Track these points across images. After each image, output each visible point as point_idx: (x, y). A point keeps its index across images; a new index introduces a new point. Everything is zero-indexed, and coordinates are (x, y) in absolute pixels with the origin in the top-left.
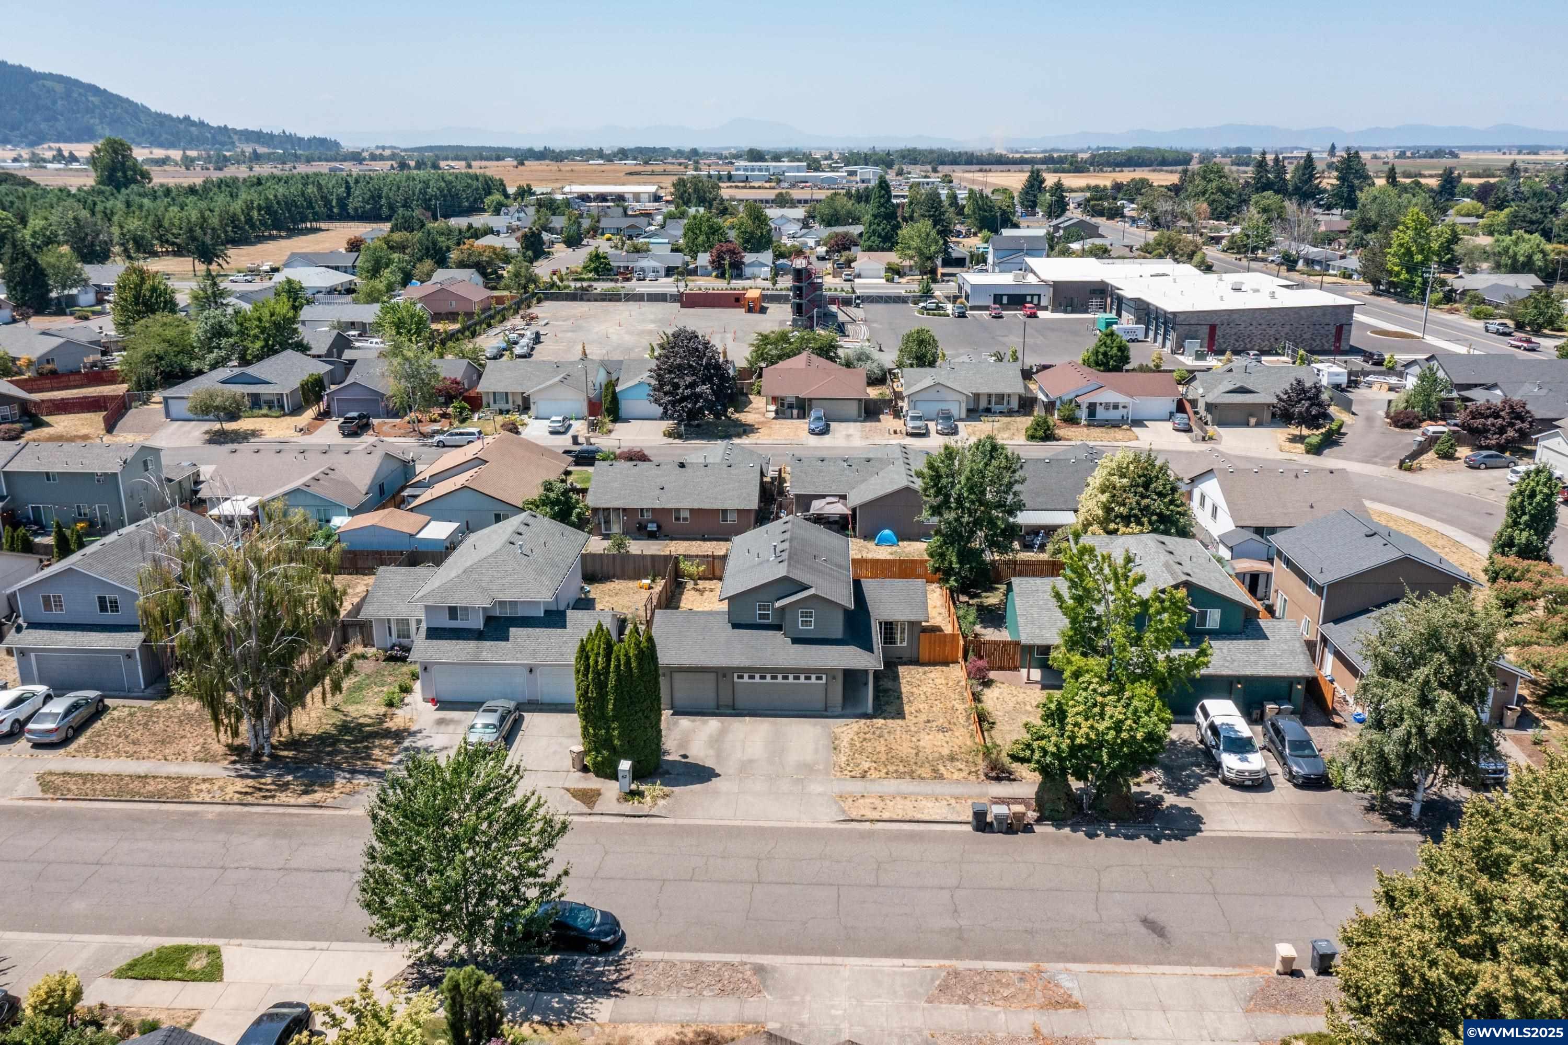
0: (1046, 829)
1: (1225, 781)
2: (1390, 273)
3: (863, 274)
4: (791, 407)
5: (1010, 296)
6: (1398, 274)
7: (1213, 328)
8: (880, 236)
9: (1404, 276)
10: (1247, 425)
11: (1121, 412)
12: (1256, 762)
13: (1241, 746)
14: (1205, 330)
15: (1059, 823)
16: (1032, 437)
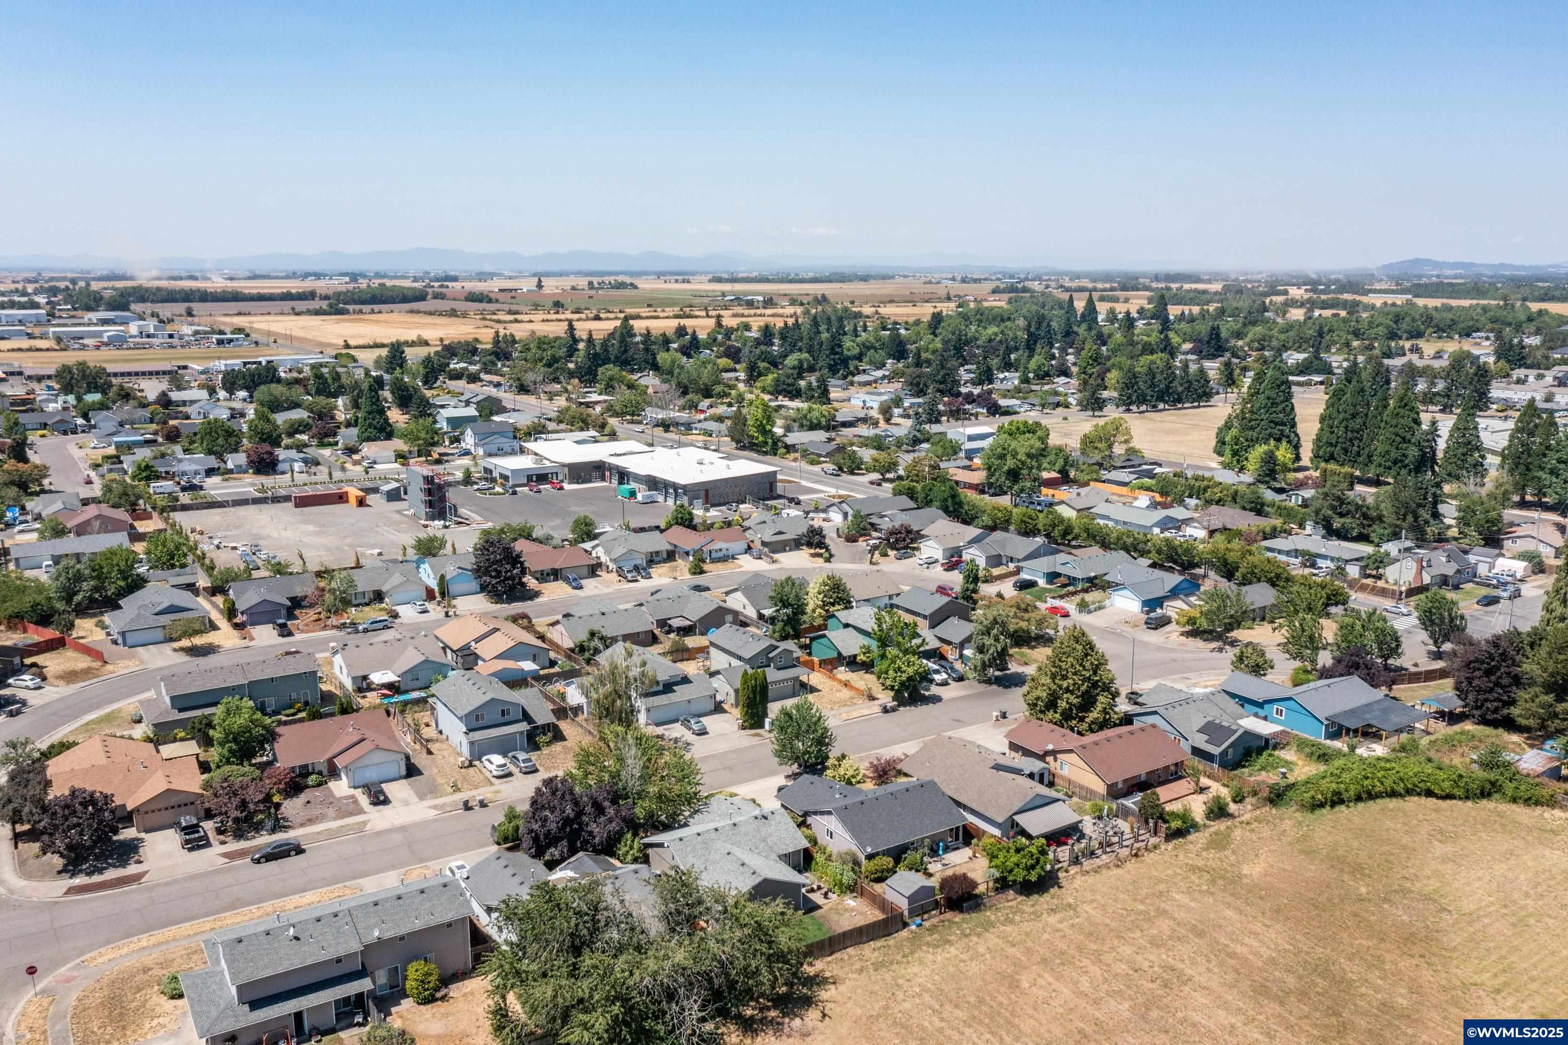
0: (902, 709)
1: (937, 685)
2: (752, 437)
3: (378, 460)
4: (548, 574)
5: (537, 476)
6: (757, 438)
7: (707, 492)
8: (375, 428)
9: (761, 439)
10: (785, 551)
11: (724, 552)
12: (945, 676)
13: (937, 672)
14: (703, 493)
15: (905, 706)
16: (694, 573)
